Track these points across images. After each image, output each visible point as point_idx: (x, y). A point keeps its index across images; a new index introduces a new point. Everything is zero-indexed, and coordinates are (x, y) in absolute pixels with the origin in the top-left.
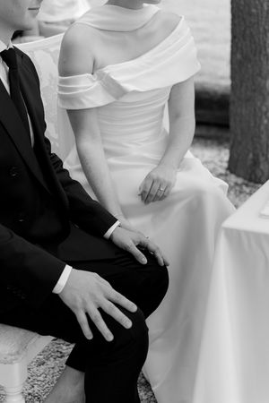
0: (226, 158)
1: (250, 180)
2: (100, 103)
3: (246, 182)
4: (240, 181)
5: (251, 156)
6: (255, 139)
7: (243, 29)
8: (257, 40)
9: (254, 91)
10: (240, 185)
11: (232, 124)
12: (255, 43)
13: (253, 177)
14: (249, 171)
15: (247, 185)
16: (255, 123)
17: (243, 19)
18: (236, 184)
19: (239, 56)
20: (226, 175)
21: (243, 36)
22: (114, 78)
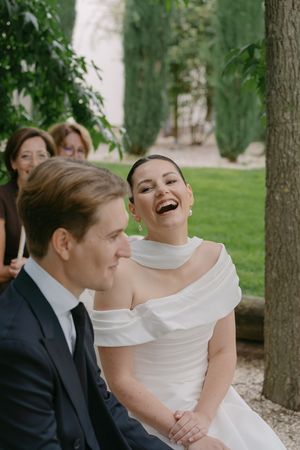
0: (260, 378)
1: (288, 407)
2: (138, 341)
3: (284, 409)
4: (277, 407)
5: (288, 380)
6: (293, 363)
7: (278, 246)
8: (294, 258)
9: (292, 311)
10: (278, 413)
11: (267, 341)
12: (292, 261)
13: (292, 404)
14: (287, 398)
15: (284, 412)
16: (293, 345)
17: (279, 236)
18: (273, 411)
19: (274, 275)
20: (261, 400)
21: (279, 254)
22: (157, 315)
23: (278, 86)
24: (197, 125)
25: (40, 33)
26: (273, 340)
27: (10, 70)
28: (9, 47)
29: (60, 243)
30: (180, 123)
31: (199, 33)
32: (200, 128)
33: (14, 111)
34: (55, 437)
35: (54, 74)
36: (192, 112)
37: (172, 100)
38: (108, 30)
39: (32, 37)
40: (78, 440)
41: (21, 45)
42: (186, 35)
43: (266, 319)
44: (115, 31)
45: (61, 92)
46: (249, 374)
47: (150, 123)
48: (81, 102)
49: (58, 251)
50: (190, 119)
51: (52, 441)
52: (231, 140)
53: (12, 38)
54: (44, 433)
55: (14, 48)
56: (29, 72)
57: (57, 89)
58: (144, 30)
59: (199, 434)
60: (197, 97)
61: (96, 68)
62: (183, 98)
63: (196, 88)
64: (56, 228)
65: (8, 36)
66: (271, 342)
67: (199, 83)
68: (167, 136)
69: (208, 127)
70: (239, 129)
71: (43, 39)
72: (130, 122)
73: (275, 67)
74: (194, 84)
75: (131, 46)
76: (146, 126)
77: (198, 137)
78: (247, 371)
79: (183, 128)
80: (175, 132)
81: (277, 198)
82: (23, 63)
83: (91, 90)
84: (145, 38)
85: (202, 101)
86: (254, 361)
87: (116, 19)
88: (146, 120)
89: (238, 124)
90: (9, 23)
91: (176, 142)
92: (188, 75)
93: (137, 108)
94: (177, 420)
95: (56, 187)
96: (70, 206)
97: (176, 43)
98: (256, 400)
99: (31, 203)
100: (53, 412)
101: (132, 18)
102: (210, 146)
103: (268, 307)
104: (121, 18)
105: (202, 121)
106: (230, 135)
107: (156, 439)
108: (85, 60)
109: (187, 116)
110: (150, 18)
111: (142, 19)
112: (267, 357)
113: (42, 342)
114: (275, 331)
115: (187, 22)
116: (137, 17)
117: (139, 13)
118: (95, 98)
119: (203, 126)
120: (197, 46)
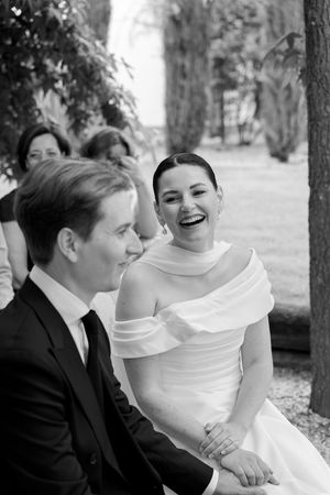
0: (308, 391)
2: (163, 349)
4: (326, 421)
7: (323, 250)
10: (326, 427)
11: (313, 351)
17: (324, 239)
18: (321, 425)
19: (320, 280)
20: (309, 414)
21: (324, 257)
22: (182, 317)
23: (319, 77)
24: (245, 124)
25: (66, 29)
26: (321, 350)
27: (35, 70)
28: (32, 45)
29: (65, 244)
30: (226, 123)
31: (245, 24)
32: (248, 127)
33: (40, 113)
34: (71, 450)
35: (81, 73)
36: (239, 110)
37: (217, 97)
38: (146, 25)
39: (56, 34)
40: (94, 455)
41: (46, 43)
42: (230, 27)
43: (312, 327)
44: (155, 26)
45: (89, 92)
46: (297, 386)
47: (194, 123)
48: (111, 102)
49: (65, 253)
50: (238, 117)
51: (68, 453)
52: (281, 138)
53: (36, 36)
54: (59, 445)
55: (39, 47)
56: (54, 72)
57: (85, 89)
58: (184, 22)
59: (232, 447)
60: (244, 94)
61: (126, 65)
62: (229, 95)
63: (242, 84)
64: (60, 229)
65: (32, 34)
66: (318, 352)
67: (246, 78)
68: (213, 136)
69: (257, 125)
70: (289, 126)
71: (68, 35)
72: (173, 123)
73: (316, 57)
74: (241, 80)
75: (171, 41)
76: (190, 126)
77: (247, 136)
78: (295, 384)
79: (230, 127)
80: (221, 132)
81: (321, 198)
82: (48, 62)
83: (121, 89)
84: (186, 31)
85: (250, 97)
86: (302, 373)
87: (155, 13)
88: (189, 119)
89: (289, 121)
90: (32, 20)
91: (223, 142)
92: (234, 70)
93: (178, 108)
94: (208, 433)
95: (55, 185)
96: (73, 202)
97: (221, 36)
98: (302, 414)
99: (30, 206)
100: (66, 423)
101: (171, 10)
102: (259, 146)
103: (314, 315)
104: (160, 11)
105: (250, 120)
106: (280, 133)
107: (185, 452)
108: (115, 57)
109: (234, 115)
110: (191, 10)
111: (182, 11)
112: (315, 368)
113: (50, 351)
114: (322, 340)
115: (232, 13)
116: (176, 10)
117: (180, 6)
118: (126, 98)
119: (251, 124)
120: (243, 38)
